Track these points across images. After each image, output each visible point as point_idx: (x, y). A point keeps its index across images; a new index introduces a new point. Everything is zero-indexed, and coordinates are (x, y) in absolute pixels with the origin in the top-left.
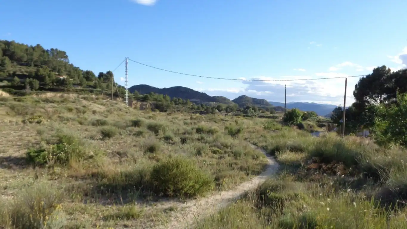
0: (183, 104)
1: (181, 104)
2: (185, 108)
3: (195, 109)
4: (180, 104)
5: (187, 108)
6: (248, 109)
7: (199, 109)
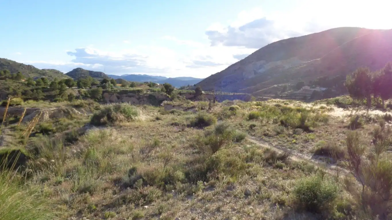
0: (12, 78)
1: (9, 78)
2: (18, 84)
3: (33, 85)
4: (7, 79)
5: (20, 85)
6: (106, 83)
7: (40, 85)
